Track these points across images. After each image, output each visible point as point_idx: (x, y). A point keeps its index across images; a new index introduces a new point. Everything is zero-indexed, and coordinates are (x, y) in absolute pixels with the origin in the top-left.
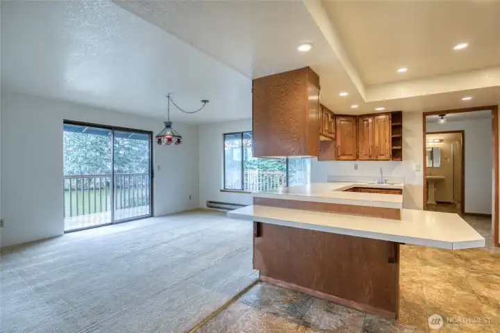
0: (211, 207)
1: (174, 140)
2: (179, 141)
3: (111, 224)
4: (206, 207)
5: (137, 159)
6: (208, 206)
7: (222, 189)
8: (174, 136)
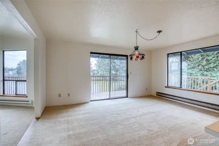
0: (158, 95)
1: (140, 56)
2: (143, 57)
3: (109, 99)
4: (155, 95)
5: (122, 69)
6: (157, 95)
7: (166, 86)
8: (140, 54)
